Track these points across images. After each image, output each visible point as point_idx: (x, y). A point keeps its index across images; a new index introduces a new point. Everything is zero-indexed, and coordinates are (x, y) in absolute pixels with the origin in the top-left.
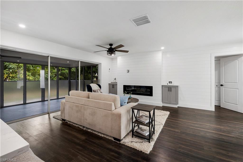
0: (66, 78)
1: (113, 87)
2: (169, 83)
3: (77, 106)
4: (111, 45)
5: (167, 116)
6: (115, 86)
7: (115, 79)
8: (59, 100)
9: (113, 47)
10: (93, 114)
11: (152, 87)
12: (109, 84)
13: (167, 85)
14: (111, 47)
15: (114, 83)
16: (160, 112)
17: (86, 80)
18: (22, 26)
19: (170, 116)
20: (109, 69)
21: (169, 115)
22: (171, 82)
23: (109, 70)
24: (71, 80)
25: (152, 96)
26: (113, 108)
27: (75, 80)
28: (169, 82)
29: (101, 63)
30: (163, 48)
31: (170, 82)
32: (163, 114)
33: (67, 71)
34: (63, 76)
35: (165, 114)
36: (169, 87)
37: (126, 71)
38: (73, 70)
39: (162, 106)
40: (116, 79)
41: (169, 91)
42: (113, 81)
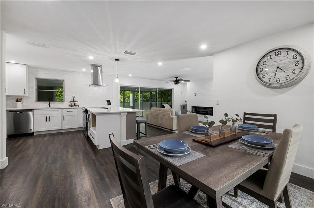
0: (147, 100)
3: (154, 115)
4: (176, 77)
6: (185, 107)
7: (186, 101)
8: (144, 117)
9: (178, 79)
10: (162, 119)
11: (212, 108)
12: (181, 105)
14: (177, 79)
18: (130, 75)
23: (181, 94)
25: (212, 115)
26: (171, 115)
27: (155, 102)
29: (173, 89)
33: (148, 94)
34: (145, 98)
37: (194, 95)
38: (154, 93)
42: (184, 103)
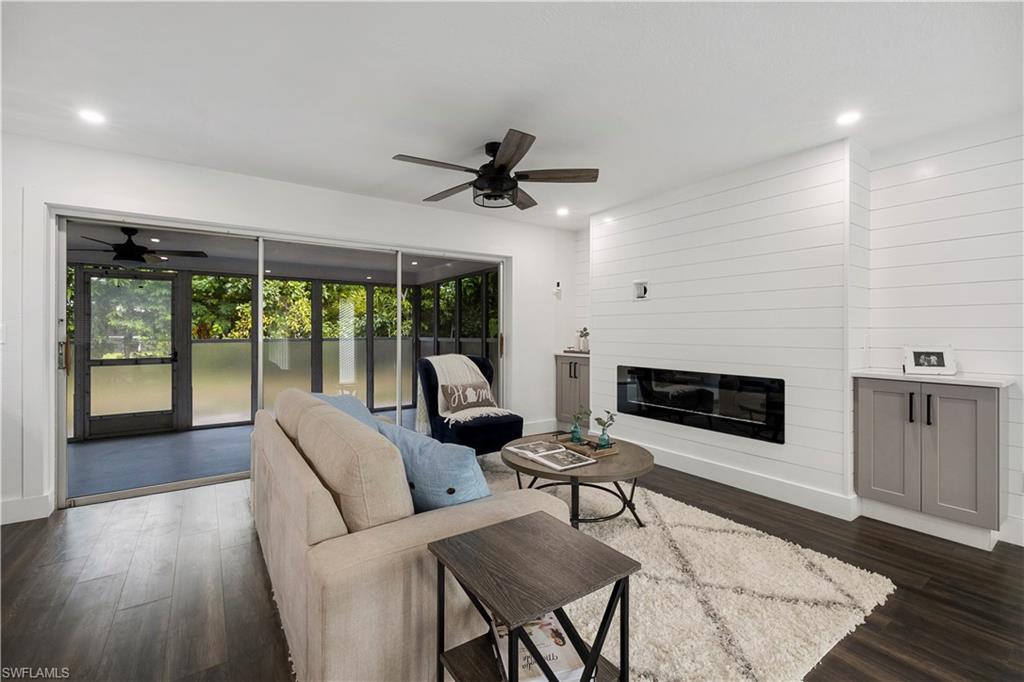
1: (573, 375)
2: (918, 364)
4: (493, 148)
5: (851, 622)
6: (581, 370)
7: (584, 334)
11: (781, 383)
12: (556, 356)
13: (898, 375)
15: (581, 352)
16: (811, 566)
17: (467, 337)
19: (886, 621)
20: (558, 284)
21: (878, 609)
22: (933, 359)
23: (555, 289)
24: (422, 339)
25: (782, 441)
28: (917, 355)
30: (849, 119)
31: (928, 354)
32: (827, 591)
35: (841, 598)
36: (915, 389)
37: (633, 292)
39: (851, 518)
40: (587, 334)
41: (911, 421)
42: (574, 342)
